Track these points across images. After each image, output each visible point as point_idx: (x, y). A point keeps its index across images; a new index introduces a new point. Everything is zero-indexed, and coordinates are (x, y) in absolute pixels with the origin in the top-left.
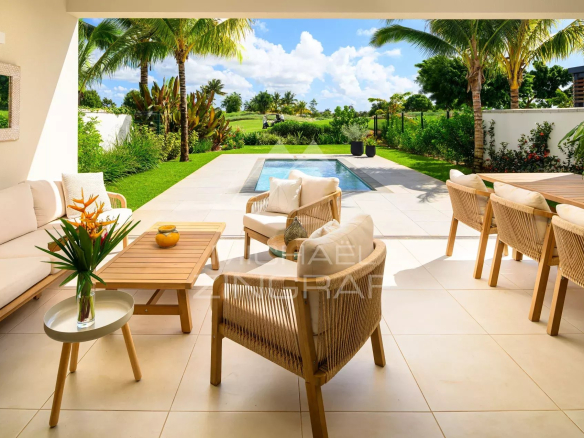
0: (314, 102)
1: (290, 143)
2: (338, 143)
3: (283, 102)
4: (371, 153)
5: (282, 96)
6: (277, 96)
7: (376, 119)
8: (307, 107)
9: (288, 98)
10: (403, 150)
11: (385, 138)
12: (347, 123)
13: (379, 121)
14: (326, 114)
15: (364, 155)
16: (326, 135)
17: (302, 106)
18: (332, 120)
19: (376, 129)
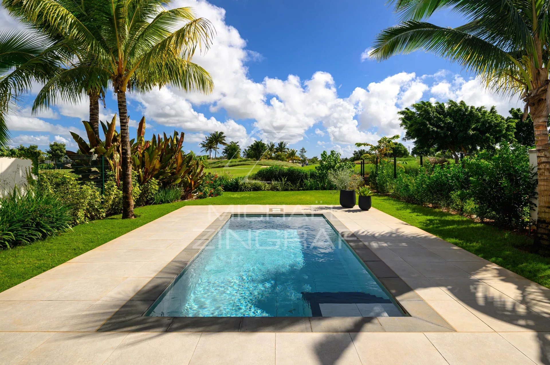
0: (303, 150)
1: (274, 189)
2: (324, 188)
3: (277, 150)
4: (365, 205)
5: (276, 146)
6: (273, 146)
7: (363, 164)
8: (298, 154)
9: (281, 147)
10: (396, 197)
11: (375, 183)
12: (333, 167)
13: (365, 165)
14: (314, 161)
15: (357, 207)
16: (312, 180)
17: (293, 154)
18: (318, 165)
19: (362, 173)
